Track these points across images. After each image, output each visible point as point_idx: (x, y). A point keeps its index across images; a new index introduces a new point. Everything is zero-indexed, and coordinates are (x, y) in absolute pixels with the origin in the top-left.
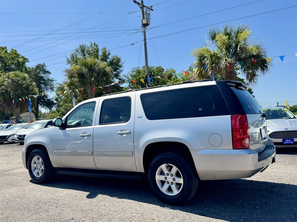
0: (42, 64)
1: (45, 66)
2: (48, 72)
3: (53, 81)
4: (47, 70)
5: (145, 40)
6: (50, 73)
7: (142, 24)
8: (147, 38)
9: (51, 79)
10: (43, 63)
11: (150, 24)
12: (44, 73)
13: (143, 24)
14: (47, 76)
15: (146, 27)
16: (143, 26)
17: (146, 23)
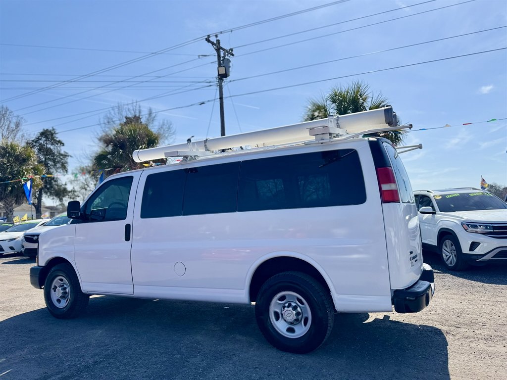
0: (51, 129)
1: (54, 133)
2: (60, 142)
3: (68, 156)
4: (58, 140)
5: (221, 98)
6: (63, 144)
7: (217, 74)
8: (224, 96)
9: (65, 154)
10: (53, 128)
11: (230, 74)
12: (52, 144)
13: (219, 75)
14: (58, 148)
15: (224, 79)
16: (220, 77)
17: (224, 73)
